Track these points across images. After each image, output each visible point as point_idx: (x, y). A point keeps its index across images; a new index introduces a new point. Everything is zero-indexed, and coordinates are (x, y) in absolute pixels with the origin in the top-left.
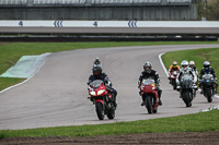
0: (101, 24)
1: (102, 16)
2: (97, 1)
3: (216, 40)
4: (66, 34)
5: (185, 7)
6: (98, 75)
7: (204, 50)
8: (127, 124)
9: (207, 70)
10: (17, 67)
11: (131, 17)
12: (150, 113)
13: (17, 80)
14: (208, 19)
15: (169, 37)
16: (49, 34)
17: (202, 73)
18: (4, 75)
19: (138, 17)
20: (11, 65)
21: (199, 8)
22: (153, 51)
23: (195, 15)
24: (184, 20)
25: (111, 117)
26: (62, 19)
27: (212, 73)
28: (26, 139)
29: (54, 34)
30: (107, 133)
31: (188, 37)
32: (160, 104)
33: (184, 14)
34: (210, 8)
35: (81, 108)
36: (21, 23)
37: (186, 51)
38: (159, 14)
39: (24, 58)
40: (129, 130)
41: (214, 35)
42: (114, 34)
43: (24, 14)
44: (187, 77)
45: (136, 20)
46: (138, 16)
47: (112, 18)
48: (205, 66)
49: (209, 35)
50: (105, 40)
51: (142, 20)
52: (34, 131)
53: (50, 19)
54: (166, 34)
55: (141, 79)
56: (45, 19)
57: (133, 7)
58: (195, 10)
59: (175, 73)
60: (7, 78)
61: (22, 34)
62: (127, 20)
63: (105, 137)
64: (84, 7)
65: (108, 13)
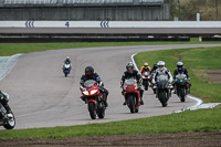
0: (73, 24)
1: (74, 17)
2: (69, 1)
3: (188, 40)
4: (37, 34)
5: (158, 7)
6: (90, 75)
7: (176, 50)
9: (180, 70)
11: (103, 17)
12: (132, 112)
14: (180, 19)
15: (142, 38)
16: (20, 35)
17: (176, 73)
19: (110, 17)
21: (172, 7)
22: (126, 52)
23: (168, 15)
24: (157, 20)
25: (101, 117)
26: (34, 20)
27: (185, 73)
29: (25, 34)
30: (79, 135)
31: (161, 37)
32: (142, 103)
33: (156, 14)
34: (183, 8)
35: (54, 109)
37: (159, 51)
38: (132, 14)
41: (187, 35)
42: (86, 35)
44: (163, 77)
45: (108, 20)
46: (110, 16)
47: (84, 18)
48: (179, 66)
50: (77, 40)
51: (114, 20)
53: (22, 19)
55: (123, 79)
56: (16, 19)
57: (105, 7)
58: (168, 10)
59: (146, 73)
62: (98, 20)
63: (77, 139)
64: (55, 7)
65: (80, 14)
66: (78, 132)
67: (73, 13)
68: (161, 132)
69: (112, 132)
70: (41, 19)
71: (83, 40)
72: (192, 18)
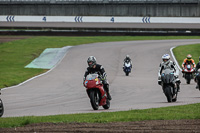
0: (118, 20)
1: (118, 13)
4: (85, 29)
8: (141, 111)
10: (41, 58)
11: (145, 13)
13: (41, 71)
16: (70, 29)
18: (29, 66)
19: (151, 14)
20: (35, 57)
24: (194, 16)
26: (82, 15)
28: (48, 124)
29: (74, 28)
36: (45, 19)
38: (171, 10)
39: (47, 50)
40: (143, 117)
42: (129, 29)
45: (150, 16)
46: (151, 12)
47: (128, 14)
51: (155, 16)
52: (57, 117)
53: (71, 15)
54: (177, 30)
57: (147, 4)
59: (189, 66)
60: (32, 69)
61: (45, 28)
62: (141, 16)
64: (102, 4)
65: (124, 10)
67: (118, 10)
68: (197, 118)
69: (152, 118)
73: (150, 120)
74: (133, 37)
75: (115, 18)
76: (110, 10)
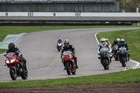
0: (58, 14)
1: (58, 10)
3: (131, 25)
5: (112, 3)
7: (124, 31)
11: (77, 10)
14: (126, 12)
15: (102, 23)
16: (24, 21)
19: (82, 10)
21: (121, 4)
23: (118, 9)
24: (111, 12)
28: (10, 88)
29: (28, 21)
30: (62, 85)
31: (114, 23)
33: (111, 8)
34: (128, 4)
35: (45, 68)
36: (7, 14)
37: (112, 32)
38: (95, 8)
39: (9, 36)
40: (76, 83)
42: (66, 21)
43: (9, 8)
44: (104, 49)
45: (80, 12)
49: (127, 21)
50: (60, 25)
51: (84, 12)
55: (62, 51)
57: (79, 4)
58: (118, 6)
61: (7, 21)
62: (74, 12)
63: (60, 87)
64: (47, 4)
65: (63, 7)
66: (61, 83)
67: (58, 7)
68: (114, 83)
69: (82, 83)
70: (37, 11)
71: (65, 25)
72: (134, 11)
73: (81, 84)
74: (68, 27)
75: (56, 13)
76: (53, 8)
